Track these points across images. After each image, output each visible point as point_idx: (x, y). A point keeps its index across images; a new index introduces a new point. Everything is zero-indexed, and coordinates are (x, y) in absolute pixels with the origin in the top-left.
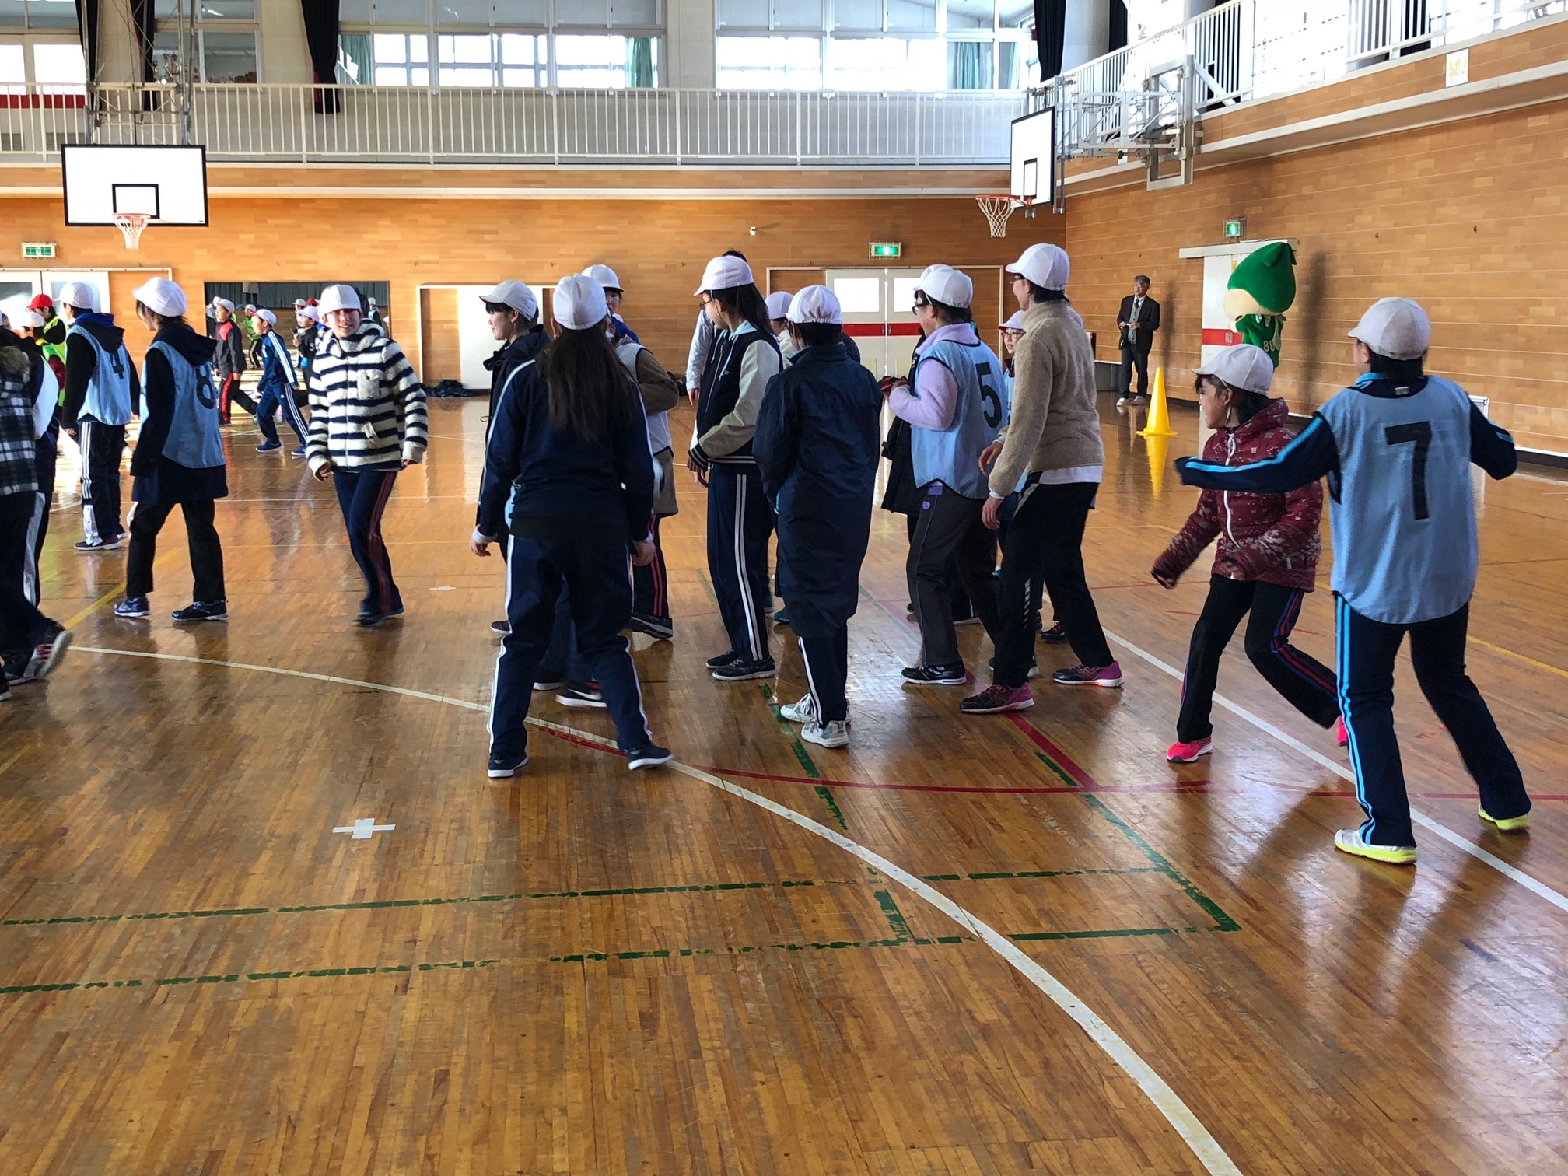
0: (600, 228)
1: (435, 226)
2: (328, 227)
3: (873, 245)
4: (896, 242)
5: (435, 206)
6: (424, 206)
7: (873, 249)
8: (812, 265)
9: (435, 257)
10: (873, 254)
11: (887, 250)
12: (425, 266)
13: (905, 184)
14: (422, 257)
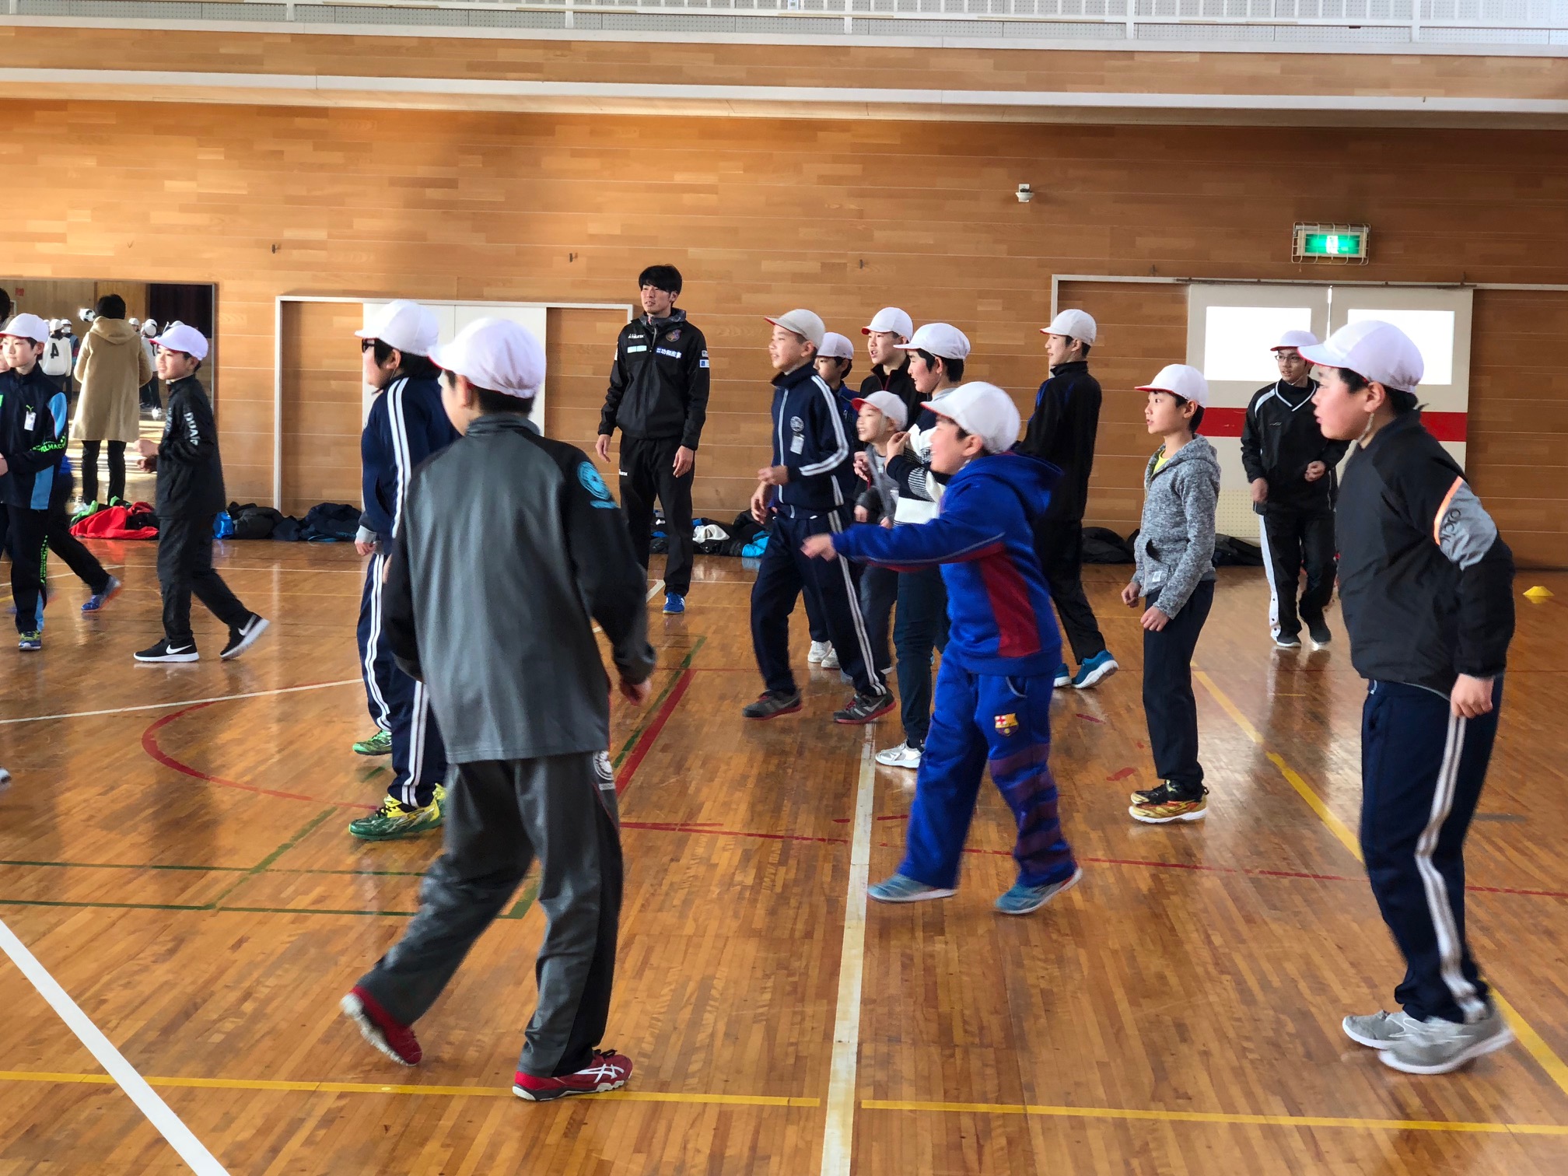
0: (680, 178)
1: (322, 167)
2: (90, 163)
3: (1302, 231)
4: (1356, 224)
5: (322, 123)
6: (300, 122)
7: (1301, 242)
8: (1154, 272)
9: (320, 235)
10: (1301, 252)
11: (1333, 244)
12: (296, 254)
13: (1384, 85)
14: (289, 234)
